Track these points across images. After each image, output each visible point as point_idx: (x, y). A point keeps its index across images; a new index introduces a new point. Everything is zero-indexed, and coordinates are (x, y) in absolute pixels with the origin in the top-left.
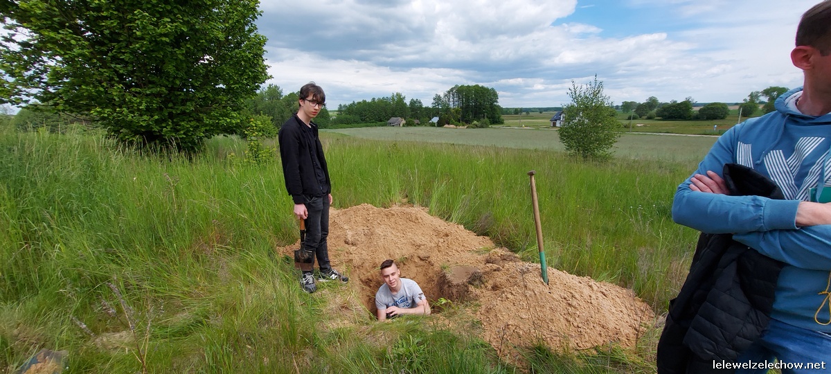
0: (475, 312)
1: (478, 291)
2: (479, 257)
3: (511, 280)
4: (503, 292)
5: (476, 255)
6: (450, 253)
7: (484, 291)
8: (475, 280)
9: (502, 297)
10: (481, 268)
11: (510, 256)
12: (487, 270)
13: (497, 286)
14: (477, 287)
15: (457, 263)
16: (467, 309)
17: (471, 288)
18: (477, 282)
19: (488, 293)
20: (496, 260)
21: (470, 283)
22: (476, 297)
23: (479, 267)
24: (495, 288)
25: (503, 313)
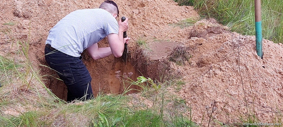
0: (178, 91)
1: (181, 69)
2: (182, 31)
3: (220, 55)
4: (211, 68)
5: (178, 29)
6: (147, 27)
7: (187, 67)
8: (177, 57)
9: (209, 74)
10: (184, 43)
11: (218, 28)
12: (192, 44)
13: (202, 62)
14: (179, 63)
15: (155, 37)
16: (169, 88)
17: (173, 65)
18: (180, 59)
19: (193, 70)
20: (201, 33)
21: (172, 60)
22: (179, 75)
23: (182, 42)
24: (201, 64)
25: (210, 91)
